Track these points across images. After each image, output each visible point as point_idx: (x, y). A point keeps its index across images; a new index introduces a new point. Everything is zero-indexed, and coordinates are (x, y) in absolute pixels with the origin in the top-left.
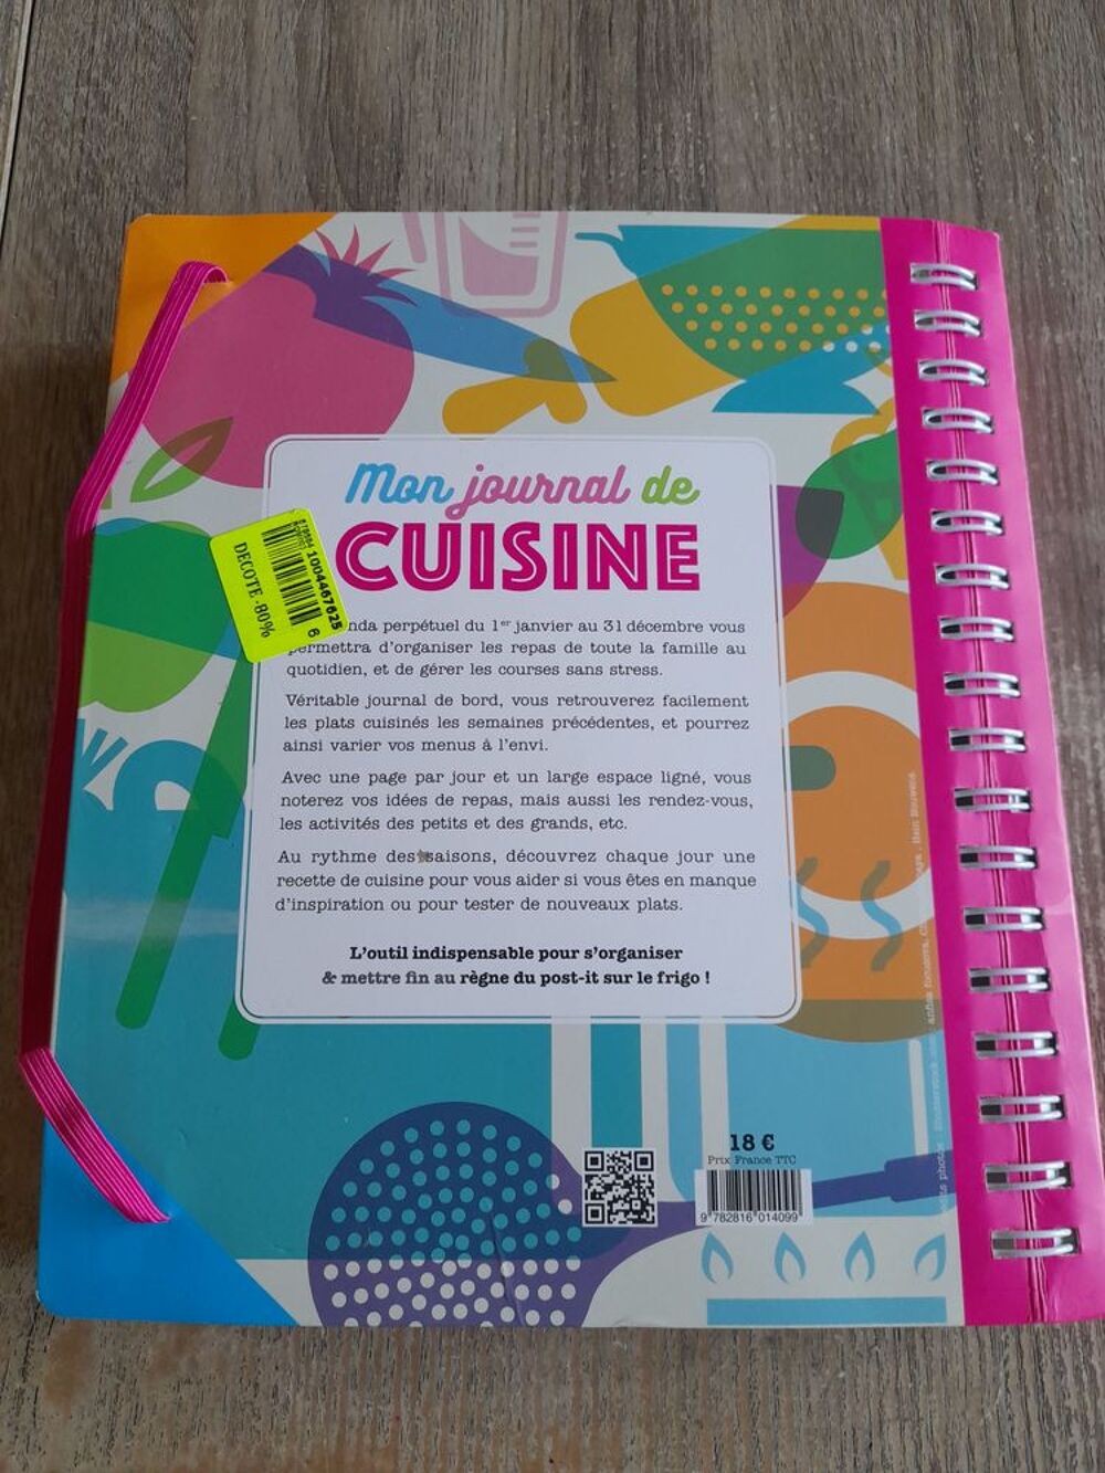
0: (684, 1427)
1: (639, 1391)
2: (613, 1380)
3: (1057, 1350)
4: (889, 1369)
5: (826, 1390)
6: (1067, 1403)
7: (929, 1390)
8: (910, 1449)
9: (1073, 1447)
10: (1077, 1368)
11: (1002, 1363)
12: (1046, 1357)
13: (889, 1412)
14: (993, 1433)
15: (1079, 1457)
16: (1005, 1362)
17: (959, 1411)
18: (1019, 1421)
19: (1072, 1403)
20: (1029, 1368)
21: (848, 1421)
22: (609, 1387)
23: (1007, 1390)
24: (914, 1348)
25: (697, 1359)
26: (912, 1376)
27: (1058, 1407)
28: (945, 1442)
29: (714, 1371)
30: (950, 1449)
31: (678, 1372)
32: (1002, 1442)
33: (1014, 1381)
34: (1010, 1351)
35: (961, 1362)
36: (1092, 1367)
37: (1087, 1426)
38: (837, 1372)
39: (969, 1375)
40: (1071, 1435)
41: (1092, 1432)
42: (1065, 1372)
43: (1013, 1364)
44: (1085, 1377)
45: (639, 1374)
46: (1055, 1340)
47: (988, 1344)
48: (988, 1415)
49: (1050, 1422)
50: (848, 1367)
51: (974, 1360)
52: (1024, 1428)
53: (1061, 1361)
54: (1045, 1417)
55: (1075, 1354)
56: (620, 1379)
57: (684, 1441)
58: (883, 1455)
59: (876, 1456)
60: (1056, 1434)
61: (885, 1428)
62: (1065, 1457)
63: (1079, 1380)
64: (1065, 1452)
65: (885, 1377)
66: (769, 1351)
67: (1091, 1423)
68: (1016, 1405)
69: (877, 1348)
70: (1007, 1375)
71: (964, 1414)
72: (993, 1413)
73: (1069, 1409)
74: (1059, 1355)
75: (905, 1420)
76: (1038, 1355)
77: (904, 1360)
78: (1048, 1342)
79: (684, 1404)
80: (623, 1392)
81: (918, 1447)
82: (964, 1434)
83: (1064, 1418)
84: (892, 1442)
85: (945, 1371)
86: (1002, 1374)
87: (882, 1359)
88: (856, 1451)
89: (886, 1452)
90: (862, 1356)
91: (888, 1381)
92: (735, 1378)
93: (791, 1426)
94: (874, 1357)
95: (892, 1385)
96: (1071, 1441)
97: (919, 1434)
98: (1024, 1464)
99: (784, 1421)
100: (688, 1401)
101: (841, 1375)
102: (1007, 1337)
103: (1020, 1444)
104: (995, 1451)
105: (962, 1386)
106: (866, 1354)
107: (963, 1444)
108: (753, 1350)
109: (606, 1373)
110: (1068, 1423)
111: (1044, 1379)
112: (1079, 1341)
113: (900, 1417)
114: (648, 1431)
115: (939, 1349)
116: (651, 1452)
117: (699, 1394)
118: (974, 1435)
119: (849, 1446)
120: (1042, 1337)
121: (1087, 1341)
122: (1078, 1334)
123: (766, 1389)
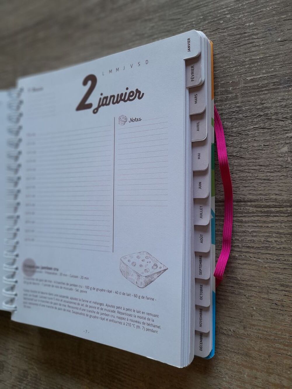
0: (271, 362)
1: (260, 373)
2: (256, 381)
3: (247, 241)
4: (253, 294)
5: (259, 314)
6: (262, 241)
7: (259, 282)
8: (277, 292)
9: (276, 241)
10: (252, 236)
11: (252, 258)
12: (249, 245)
13: (266, 296)
14: (272, 265)
15: (279, 240)
16: (251, 257)
17: (265, 274)
18: (268, 256)
19: (263, 239)
20: (253, 250)
21: (269, 309)
22: (258, 382)
23: (259, 258)
24: (247, 284)
25: (250, 352)
26: (255, 287)
27: (263, 244)
28: (275, 281)
29: (253, 348)
30: (277, 280)
31: (254, 359)
32: (274, 263)
33: (256, 256)
34: (248, 255)
35: (251, 271)
36: (252, 232)
37: (269, 236)
38: (254, 309)
39: (254, 269)
40: (272, 241)
41: (271, 235)
42: (253, 240)
43: (251, 255)
44: (255, 234)
45: (254, 371)
46: (244, 241)
47: (245, 261)
48: (266, 265)
49: (269, 247)
50: (252, 306)
51: (250, 267)
52: (270, 255)
53: (250, 240)
54: (267, 248)
55: (248, 236)
56: (256, 378)
57: (275, 363)
58: (279, 301)
59: (279, 303)
60: (272, 246)
61: (271, 299)
62: (279, 244)
63: (255, 236)
64: (277, 244)
65: (255, 295)
66: (248, 329)
67: (268, 234)
68: (264, 256)
69: (247, 296)
70: (255, 257)
71: (266, 273)
72: (266, 264)
73: (264, 240)
74: (248, 241)
75: (268, 292)
76: (248, 247)
77: (250, 288)
78: (245, 243)
79: (263, 360)
80: (260, 378)
81: (276, 289)
82: (272, 274)
83: (267, 243)
84: (275, 297)
85: (254, 276)
86: (254, 259)
87: (250, 295)
88: (278, 309)
89: (278, 299)
90: (249, 301)
91: (257, 294)
92: (256, 342)
93: (270, 328)
94: (249, 297)
95: (258, 293)
96: (274, 242)
97: (272, 288)
98: (281, 257)
99: (269, 330)
100: (263, 358)
101: (255, 308)
102: (243, 255)
103: (275, 257)
104: (277, 265)
105: (258, 272)
106: (249, 300)
107: (275, 275)
108: (247, 334)
109: (254, 382)
110: (268, 241)
111: (256, 246)
112: (245, 234)
113: (268, 293)
114: (272, 374)
115: (247, 277)
116: (278, 375)
117: (260, 354)
118: (273, 271)
119: (276, 311)
120: (243, 245)
121: (244, 232)
122: (242, 234)
123: (259, 333)
